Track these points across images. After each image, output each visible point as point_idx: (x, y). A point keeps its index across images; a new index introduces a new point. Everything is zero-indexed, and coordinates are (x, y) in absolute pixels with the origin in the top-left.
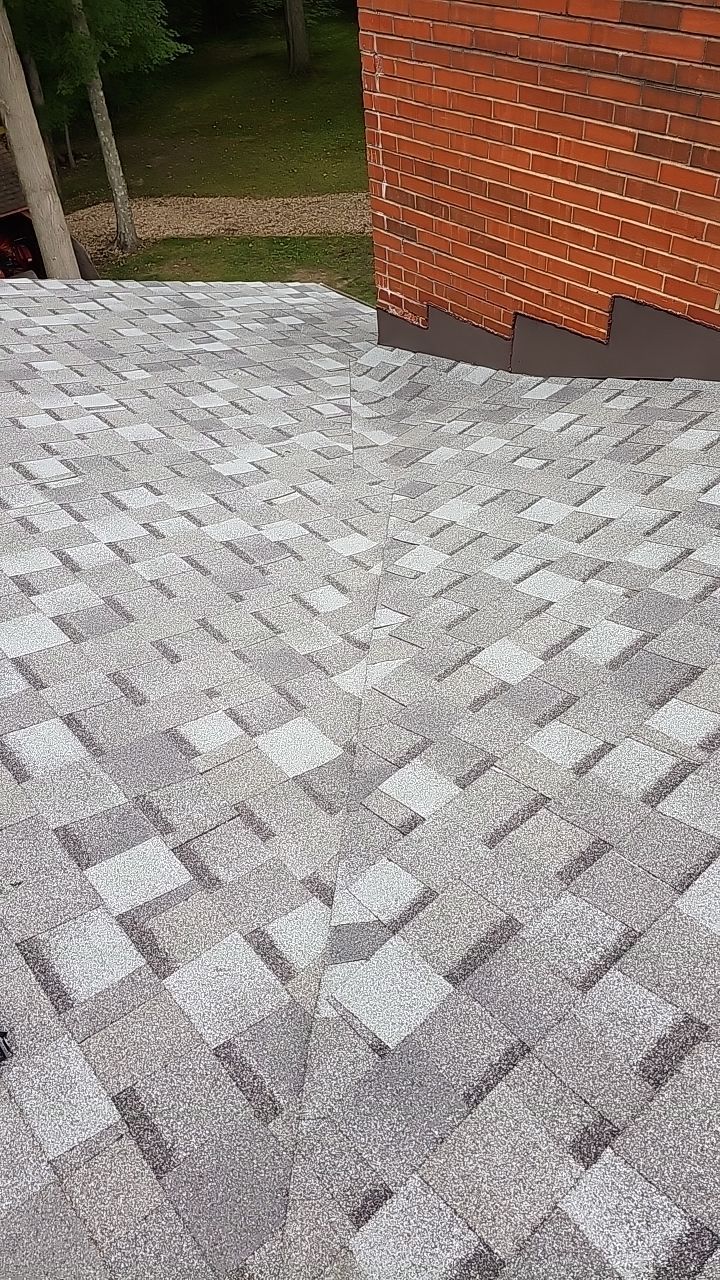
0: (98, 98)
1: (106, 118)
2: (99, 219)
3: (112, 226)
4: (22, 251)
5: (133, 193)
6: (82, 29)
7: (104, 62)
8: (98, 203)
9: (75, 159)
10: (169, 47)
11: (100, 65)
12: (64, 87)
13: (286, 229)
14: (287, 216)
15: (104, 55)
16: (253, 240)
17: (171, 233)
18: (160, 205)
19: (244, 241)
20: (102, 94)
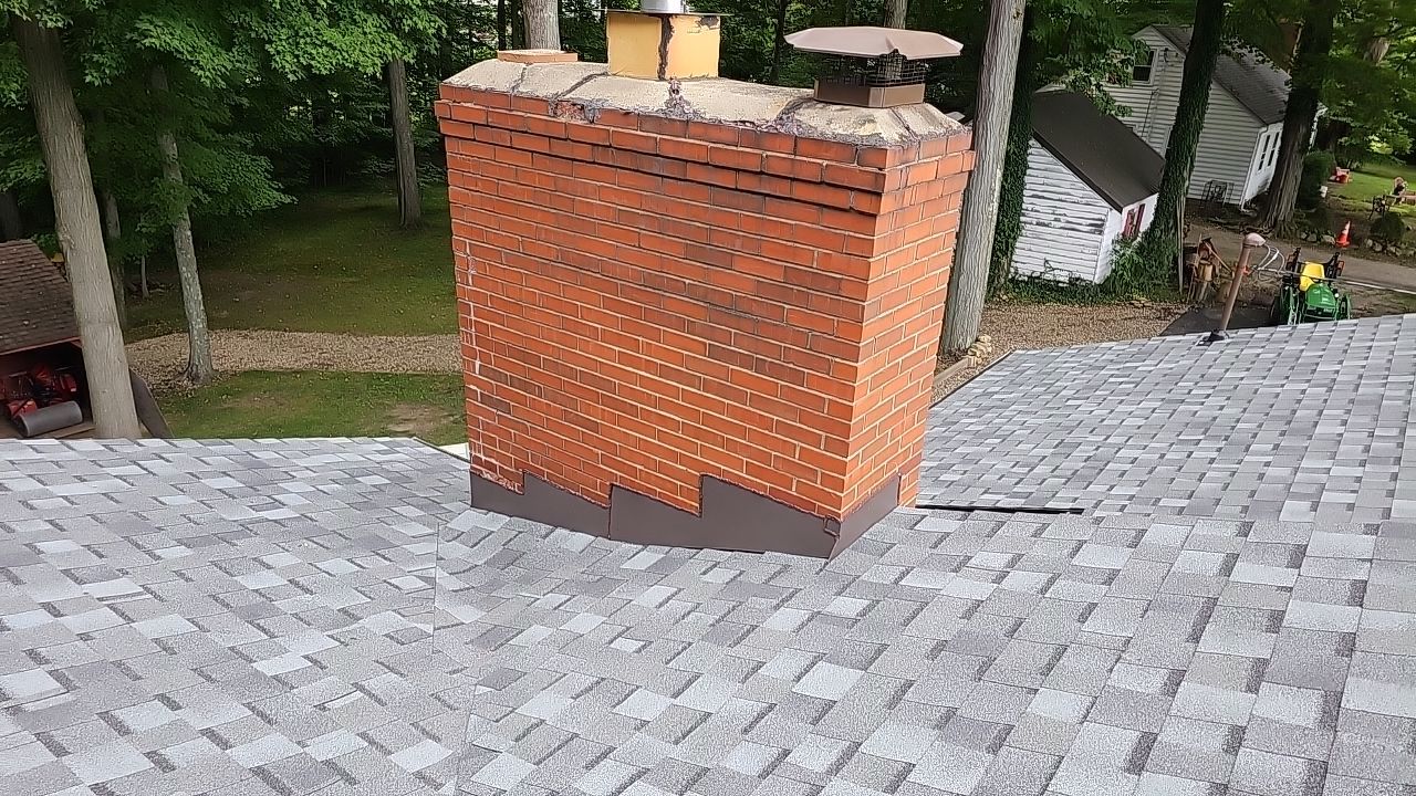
0: (185, 237)
1: (191, 255)
2: (168, 350)
3: (184, 357)
4: (65, 382)
5: (212, 324)
6: (175, 176)
7: (195, 206)
8: (171, 333)
9: (149, 289)
10: (271, 196)
11: (190, 209)
12: (145, 225)
13: (387, 365)
14: (391, 353)
15: (197, 200)
16: (348, 375)
17: (254, 366)
18: (245, 337)
19: (339, 376)
20: (189, 233)
